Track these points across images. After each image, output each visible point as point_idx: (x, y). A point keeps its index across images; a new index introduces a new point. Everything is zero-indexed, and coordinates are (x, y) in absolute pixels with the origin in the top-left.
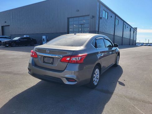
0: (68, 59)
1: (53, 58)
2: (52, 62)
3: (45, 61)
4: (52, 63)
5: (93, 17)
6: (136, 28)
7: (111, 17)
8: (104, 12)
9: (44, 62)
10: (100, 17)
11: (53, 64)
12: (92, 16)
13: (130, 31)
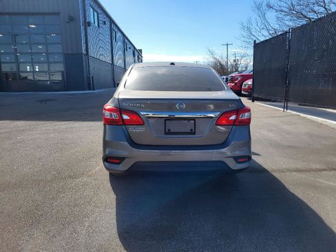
0: (233, 117)
1: (194, 119)
2: (191, 130)
3: (169, 130)
4: (192, 133)
5: (71, 19)
6: (141, 51)
7: (105, 23)
8: (91, 10)
9: (168, 133)
10: (87, 21)
11: (194, 133)
12: (69, 16)
13: (134, 56)
